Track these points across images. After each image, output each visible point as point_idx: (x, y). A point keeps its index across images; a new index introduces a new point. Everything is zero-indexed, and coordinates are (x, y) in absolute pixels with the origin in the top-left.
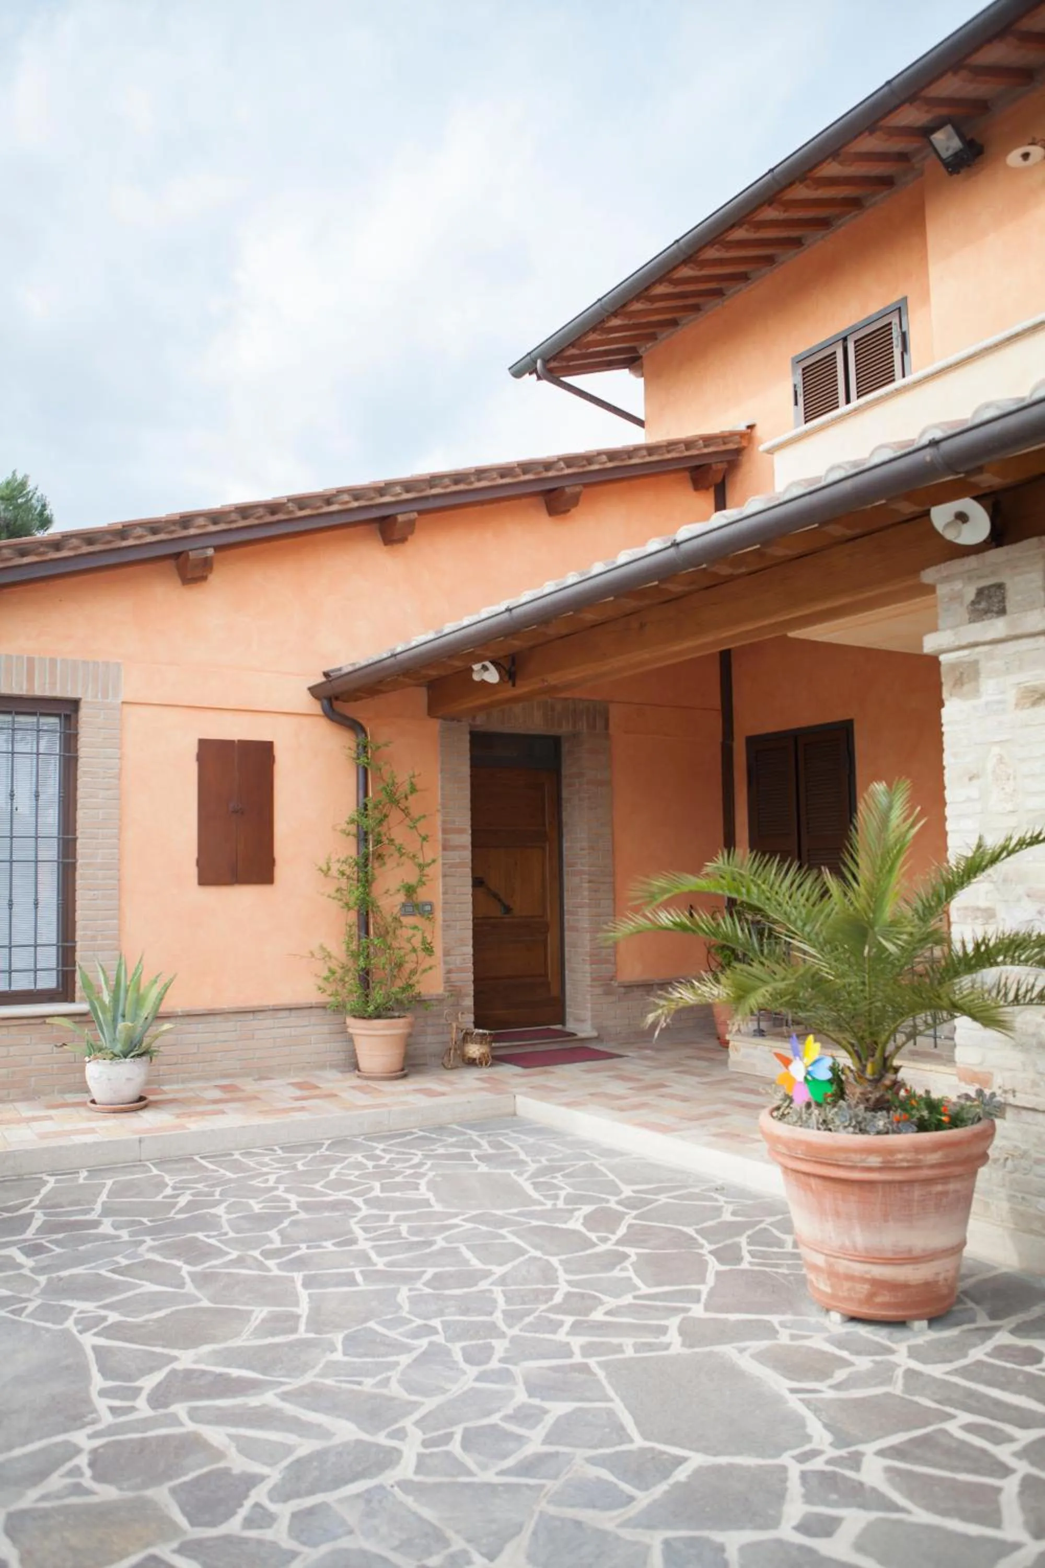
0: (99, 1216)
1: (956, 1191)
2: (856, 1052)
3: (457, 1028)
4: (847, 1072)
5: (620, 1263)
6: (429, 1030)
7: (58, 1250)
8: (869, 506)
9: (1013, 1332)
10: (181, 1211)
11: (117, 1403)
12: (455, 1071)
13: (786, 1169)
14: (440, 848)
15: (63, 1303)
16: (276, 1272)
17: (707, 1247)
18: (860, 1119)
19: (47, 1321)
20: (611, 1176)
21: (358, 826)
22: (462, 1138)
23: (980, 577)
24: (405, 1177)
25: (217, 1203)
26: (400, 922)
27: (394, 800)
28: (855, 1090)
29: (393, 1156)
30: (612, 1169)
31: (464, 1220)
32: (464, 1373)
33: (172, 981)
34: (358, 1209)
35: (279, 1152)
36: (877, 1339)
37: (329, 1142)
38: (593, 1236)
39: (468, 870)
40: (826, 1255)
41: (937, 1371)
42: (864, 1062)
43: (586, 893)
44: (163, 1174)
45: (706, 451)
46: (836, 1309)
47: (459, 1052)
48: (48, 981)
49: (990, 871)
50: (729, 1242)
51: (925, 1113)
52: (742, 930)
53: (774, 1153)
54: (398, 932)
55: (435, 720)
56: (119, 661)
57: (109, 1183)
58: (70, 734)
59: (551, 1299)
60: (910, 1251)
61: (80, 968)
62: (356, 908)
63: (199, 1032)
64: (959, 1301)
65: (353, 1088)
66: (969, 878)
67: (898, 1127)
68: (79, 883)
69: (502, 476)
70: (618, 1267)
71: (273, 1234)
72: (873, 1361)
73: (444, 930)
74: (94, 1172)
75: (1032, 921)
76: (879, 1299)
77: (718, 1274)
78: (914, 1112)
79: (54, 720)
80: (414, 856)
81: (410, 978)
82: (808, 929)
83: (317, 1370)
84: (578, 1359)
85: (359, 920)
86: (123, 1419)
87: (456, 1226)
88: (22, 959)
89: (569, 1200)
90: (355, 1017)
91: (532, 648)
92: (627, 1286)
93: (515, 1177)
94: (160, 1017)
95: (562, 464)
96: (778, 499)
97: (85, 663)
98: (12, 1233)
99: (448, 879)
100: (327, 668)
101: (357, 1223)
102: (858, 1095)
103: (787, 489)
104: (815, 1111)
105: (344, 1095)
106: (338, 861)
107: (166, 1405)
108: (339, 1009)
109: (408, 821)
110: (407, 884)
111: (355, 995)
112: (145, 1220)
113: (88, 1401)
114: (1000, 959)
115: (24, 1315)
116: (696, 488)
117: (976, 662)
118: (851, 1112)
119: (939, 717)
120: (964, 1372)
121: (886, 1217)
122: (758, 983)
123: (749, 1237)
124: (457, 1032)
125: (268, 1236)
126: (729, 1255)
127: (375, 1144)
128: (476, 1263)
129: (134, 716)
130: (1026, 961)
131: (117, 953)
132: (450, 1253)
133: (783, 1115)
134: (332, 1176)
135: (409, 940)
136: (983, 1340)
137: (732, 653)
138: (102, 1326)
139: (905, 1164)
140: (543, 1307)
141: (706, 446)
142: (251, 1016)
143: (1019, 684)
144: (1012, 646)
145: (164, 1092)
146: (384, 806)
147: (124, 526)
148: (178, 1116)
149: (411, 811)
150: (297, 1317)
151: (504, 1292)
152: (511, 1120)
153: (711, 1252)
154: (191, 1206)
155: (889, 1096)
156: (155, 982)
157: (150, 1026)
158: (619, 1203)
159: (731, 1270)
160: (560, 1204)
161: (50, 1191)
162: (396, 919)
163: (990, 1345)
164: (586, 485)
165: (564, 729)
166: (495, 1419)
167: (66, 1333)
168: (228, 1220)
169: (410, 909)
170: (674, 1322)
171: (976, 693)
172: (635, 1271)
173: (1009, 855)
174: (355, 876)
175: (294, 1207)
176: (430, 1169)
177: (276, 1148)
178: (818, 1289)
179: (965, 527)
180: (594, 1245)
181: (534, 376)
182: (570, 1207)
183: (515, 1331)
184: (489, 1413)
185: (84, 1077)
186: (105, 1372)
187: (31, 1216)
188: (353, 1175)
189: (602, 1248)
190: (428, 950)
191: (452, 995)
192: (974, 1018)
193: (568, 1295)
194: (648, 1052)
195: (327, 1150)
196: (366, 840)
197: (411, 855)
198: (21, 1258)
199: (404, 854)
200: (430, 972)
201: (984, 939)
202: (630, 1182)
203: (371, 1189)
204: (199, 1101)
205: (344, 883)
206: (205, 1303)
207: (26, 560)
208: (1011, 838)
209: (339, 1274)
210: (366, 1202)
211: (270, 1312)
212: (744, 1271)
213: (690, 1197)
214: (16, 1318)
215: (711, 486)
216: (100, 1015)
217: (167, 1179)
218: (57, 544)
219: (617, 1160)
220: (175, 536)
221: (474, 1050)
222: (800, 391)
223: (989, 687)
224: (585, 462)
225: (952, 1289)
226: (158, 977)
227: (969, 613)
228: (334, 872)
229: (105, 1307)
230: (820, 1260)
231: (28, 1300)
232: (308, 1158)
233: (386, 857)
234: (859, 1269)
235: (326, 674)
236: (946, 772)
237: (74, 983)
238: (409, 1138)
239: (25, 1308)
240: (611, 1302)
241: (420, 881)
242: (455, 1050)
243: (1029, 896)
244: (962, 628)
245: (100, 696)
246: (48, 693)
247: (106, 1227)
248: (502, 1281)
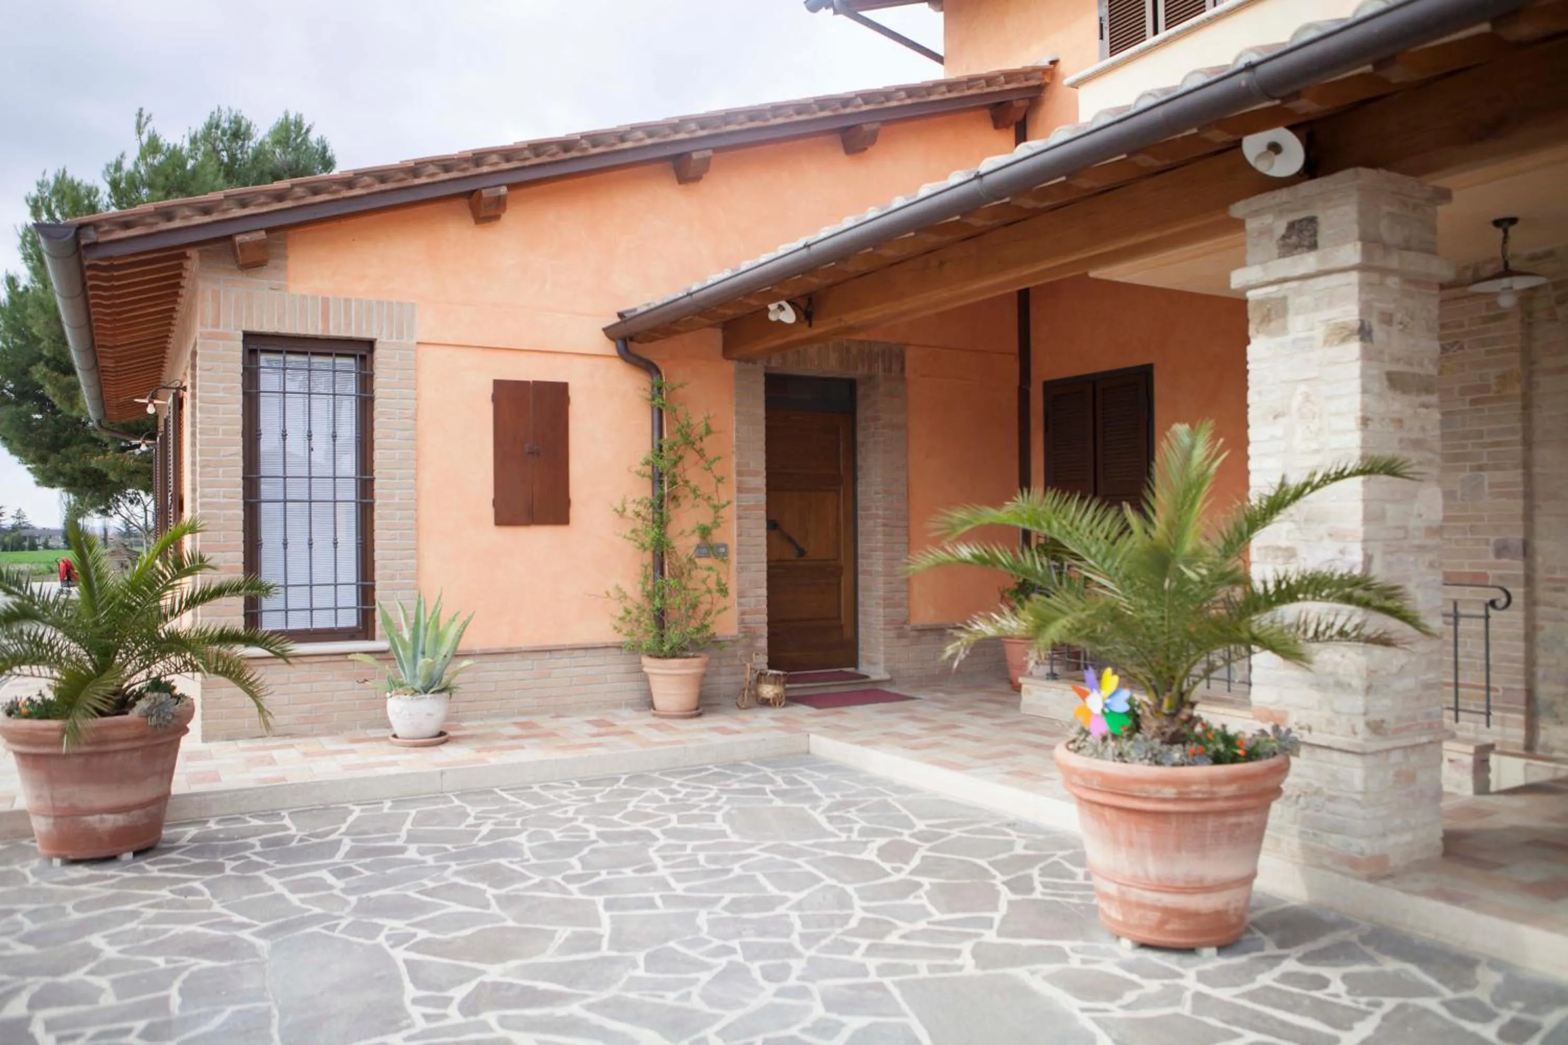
0: (405, 842)
1: (1249, 823)
2: (1153, 687)
3: (751, 669)
4: (1144, 706)
5: (913, 891)
6: (724, 670)
7: (367, 873)
8: (1179, 136)
9: (1301, 960)
10: (483, 839)
11: (429, 1010)
12: (749, 711)
13: (1081, 801)
14: (735, 489)
15: (375, 920)
16: (578, 896)
17: (999, 879)
18: (1155, 752)
19: (359, 937)
20: (905, 812)
21: (653, 467)
22: (757, 774)
23: (1292, 211)
24: (702, 810)
25: (518, 832)
26: (695, 563)
27: (689, 442)
28: (1151, 724)
29: (689, 790)
30: (906, 805)
31: (761, 850)
32: (762, 989)
33: (470, 618)
34: (656, 839)
35: (577, 785)
36: (1166, 964)
37: (626, 776)
38: (887, 866)
39: (763, 513)
40: (1121, 884)
41: (1225, 994)
42: (1161, 697)
43: (880, 537)
44: (464, 804)
45: (1008, 87)
46: (1127, 936)
47: (753, 692)
48: (349, 619)
49: (1291, 509)
50: (1021, 873)
51: (1221, 747)
52: (1042, 564)
53: (1069, 783)
54: (693, 573)
55: (730, 362)
56: (413, 301)
57: (413, 812)
58: (366, 375)
59: (846, 923)
60: (1201, 881)
61: (380, 606)
62: (652, 549)
63: (496, 671)
64: (1248, 930)
65: (649, 725)
66: (1272, 514)
67: (1193, 760)
68: (378, 523)
69: (799, 113)
70: (913, 895)
71: (574, 861)
72: (1163, 985)
73: (739, 573)
74: (398, 802)
75: (1332, 560)
76: (1169, 927)
77: (1011, 903)
78: (1210, 746)
79: (351, 361)
80: (709, 498)
81: (704, 619)
82: (1108, 563)
83: (620, 984)
84: (873, 978)
85: (654, 561)
86: (434, 1025)
87: (752, 855)
88: (323, 597)
89: (863, 832)
90: (650, 656)
91: (830, 287)
92: (922, 912)
93: (811, 812)
94: (458, 655)
95: (859, 101)
96: (1085, 127)
97: (380, 303)
98: (322, 857)
99: (742, 521)
100: (622, 309)
101: (657, 851)
102: (1154, 729)
103: (1096, 118)
104: (1111, 743)
105: (640, 732)
106: (634, 501)
107: (476, 1014)
108: (635, 649)
109: (702, 463)
110: (702, 525)
111: (651, 634)
112: (449, 846)
113: (401, 1008)
114: (1300, 596)
115: (337, 931)
116: (996, 127)
117: (1285, 298)
118: (1147, 744)
119: (1244, 354)
120: (1252, 996)
121: (1178, 848)
122: (1059, 614)
123: (1041, 869)
124: (751, 674)
125: (569, 863)
126: (1020, 885)
127: (670, 779)
128: (772, 890)
129: (430, 356)
130: (1328, 596)
131: (416, 592)
132: (747, 880)
133: (1079, 748)
134: (630, 808)
135: (704, 581)
136: (1271, 967)
137: (1031, 292)
138: (412, 942)
139: (1199, 796)
140: (839, 930)
141: (1007, 83)
142: (548, 655)
143: (1330, 320)
144: (1322, 282)
145: (464, 729)
146: (679, 448)
147: (416, 164)
148: (478, 751)
149: (706, 452)
150: (601, 937)
151: (800, 917)
152: (805, 758)
153: (1004, 883)
154: (492, 834)
155: (1185, 730)
156: (454, 620)
157: (448, 663)
158: (913, 836)
159: (1023, 900)
160: (855, 836)
161: (356, 820)
162: (691, 560)
163: (1277, 971)
164: (885, 123)
165: (859, 372)
166: (794, 1031)
167: (378, 947)
168: (530, 848)
169: (705, 551)
170: (967, 947)
171: (1284, 330)
172: (928, 898)
173: (1312, 490)
174: (650, 517)
175: (593, 836)
176: (726, 803)
177: (574, 782)
178: (1108, 917)
179: (1278, 158)
180: (888, 874)
181: (831, 11)
182: (864, 839)
183: (812, 952)
184: (788, 1026)
185: (386, 712)
186: (416, 982)
187: (339, 842)
188: (650, 808)
189: (896, 877)
190: (723, 591)
191: (746, 637)
192: (1274, 649)
193: (863, 921)
194: (941, 695)
195: (624, 783)
196: (661, 482)
197: (706, 497)
198: (331, 879)
199: (699, 496)
200: (725, 613)
201: (1284, 578)
202: (921, 816)
203: (669, 821)
204: (498, 737)
205: (639, 523)
206: (510, 923)
207: (319, 198)
208: (1315, 474)
209: (639, 899)
210: (664, 832)
211: (573, 932)
212: (1035, 901)
213: (983, 831)
214: (330, 933)
215: (1011, 124)
216: (401, 652)
217: (469, 809)
218: (349, 182)
219: (910, 797)
220: (468, 173)
221: (768, 691)
222: (1106, 24)
223: (1297, 324)
224: (883, 99)
225: (1241, 918)
226: (456, 615)
227: (1279, 248)
228: (629, 513)
229: (413, 925)
230: (1111, 889)
231: (340, 917)
232: (605, 792)
233: (681, 500)
234: (1151, 897)
235: (621, 315)
236: (1250, 410)
237: (374, 621)
238: (704, 773)
239: (337, 925)
240: (905, 927)
241: (715, 522)
242: (749, 690)
243: (1330, 535)
244: (1271, 264)
245: (394, 336)
246: (343, 333)
247: (412, 852)
248: (799, 906)
